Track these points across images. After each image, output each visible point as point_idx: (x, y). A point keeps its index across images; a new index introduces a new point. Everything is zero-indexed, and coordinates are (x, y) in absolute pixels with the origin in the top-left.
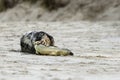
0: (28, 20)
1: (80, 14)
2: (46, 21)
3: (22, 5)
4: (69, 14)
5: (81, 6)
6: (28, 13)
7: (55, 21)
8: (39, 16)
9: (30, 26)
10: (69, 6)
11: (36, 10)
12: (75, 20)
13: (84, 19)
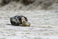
0: (15, 10)
1: (40, 7)
2: (24, 10)
3: (12, 3)
4: (35, 7)
5: (40, 3)
6: (15, 6)
7: (28, 10)
8: (20, 8)
9: (16, 13)
10: (35, 3)
11: (19, 5)
12: (38, 10)
13: (41, 9)
